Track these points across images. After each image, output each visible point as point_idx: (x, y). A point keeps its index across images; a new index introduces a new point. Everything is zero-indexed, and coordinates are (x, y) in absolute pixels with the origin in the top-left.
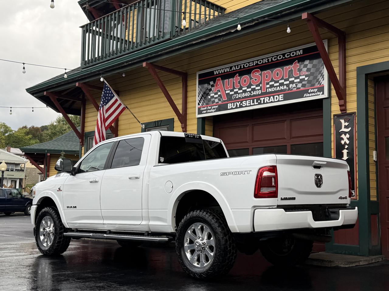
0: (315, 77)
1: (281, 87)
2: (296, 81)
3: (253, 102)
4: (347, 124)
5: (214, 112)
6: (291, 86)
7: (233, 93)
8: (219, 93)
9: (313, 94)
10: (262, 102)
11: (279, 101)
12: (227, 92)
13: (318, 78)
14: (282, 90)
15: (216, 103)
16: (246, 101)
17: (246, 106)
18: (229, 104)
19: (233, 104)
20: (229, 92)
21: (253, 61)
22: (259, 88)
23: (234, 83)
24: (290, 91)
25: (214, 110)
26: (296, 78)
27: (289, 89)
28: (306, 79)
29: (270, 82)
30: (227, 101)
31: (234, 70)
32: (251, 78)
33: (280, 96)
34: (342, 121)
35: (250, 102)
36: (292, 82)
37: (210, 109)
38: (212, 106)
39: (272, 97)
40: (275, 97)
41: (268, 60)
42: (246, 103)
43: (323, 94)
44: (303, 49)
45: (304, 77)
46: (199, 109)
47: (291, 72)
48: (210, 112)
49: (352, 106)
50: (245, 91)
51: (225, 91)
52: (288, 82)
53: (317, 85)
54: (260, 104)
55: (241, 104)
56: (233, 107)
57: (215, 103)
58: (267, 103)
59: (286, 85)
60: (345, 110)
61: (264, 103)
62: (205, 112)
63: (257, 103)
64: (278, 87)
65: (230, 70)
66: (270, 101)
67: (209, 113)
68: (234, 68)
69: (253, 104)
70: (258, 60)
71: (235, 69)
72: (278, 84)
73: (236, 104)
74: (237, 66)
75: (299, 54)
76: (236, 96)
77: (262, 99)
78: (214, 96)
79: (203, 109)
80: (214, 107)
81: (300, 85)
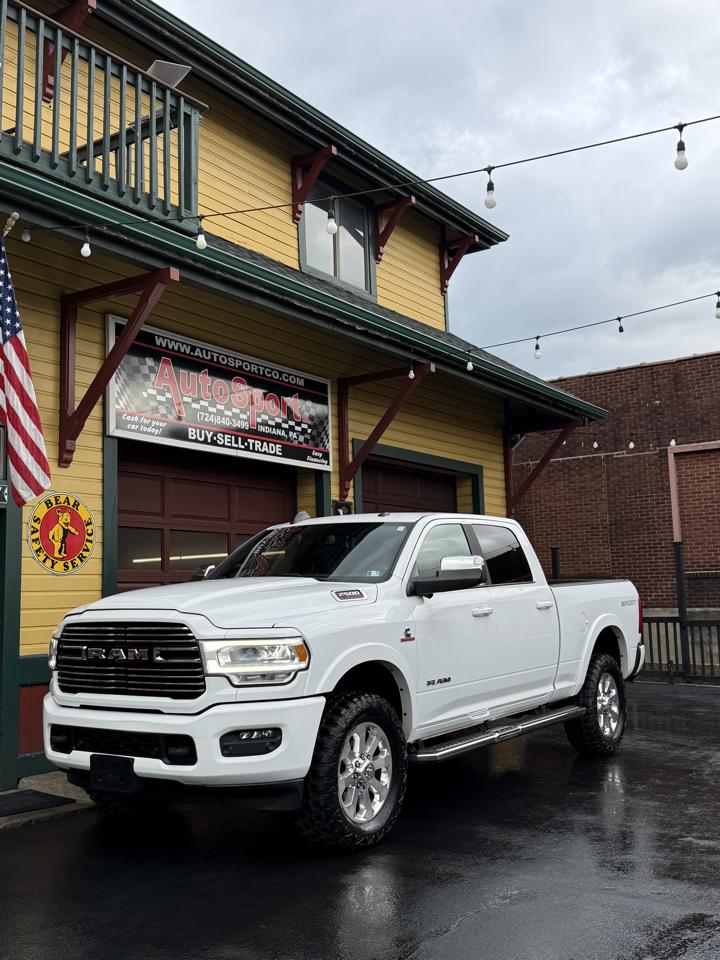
0: (319, 434)
1: (278, 430)
2: (296, 428)
5: (158, 435)
6: (291, 434)
7: (198, 406)
9: (317, 460)
10: (251, 448)
11: (275, 455)
12: (185, 399)
13: (322, 436)
14: (279, 437)
15: (163, 415)
16: (224, 434)
17: (223, 446)
18: (190, 430)
19: (198, 431)
20: (189, 400)
21: (235, 359)
22: (246, 417)
23: (199, 384)
24: (289, 443)
25: (157, 431)
26: (297, 424)
27: (289, 438)
28: (309, 431)
29: (262, 413)
30: (186, 419)
31: (198, 357)
32: (231, 391)
33: (277, 446)
35: (231, 439)
36: (293, 429)
37: (148, 426)
38: (152, 419)
40: (271, 445)
41: (259, 370)
42: (224, 438)
43: (328, 464)
44: (305, 379)
45: (306, 427)
46: (119, 414)
47: (289, 410)
48: (146, 433)
51: (182, 395)
52: (287, 426)
53: (321, 448)
54: (247, 449)
55: (215, 438)
56: (199, 439)
57: (159, 415)
58: (258, 452)
59: (285, 429)
60: (345, 497)
61: (254, 451)
62: (133, 427)
63: (243, 447)
64: (274, 429)
65: (192, 354)
66: (263, 451)
67: (143, 432)
68: (197, 353)
69: (237, 446)
70: (243, 361)
71: (201, 356)
72: (273, 423)
73: (205, 434)
74: (204, 352)
75: (300, 384)
76: (205, 417)
78: (155, 396)
79: (129, 418)
80: (158, 424)
81: (302, 439)
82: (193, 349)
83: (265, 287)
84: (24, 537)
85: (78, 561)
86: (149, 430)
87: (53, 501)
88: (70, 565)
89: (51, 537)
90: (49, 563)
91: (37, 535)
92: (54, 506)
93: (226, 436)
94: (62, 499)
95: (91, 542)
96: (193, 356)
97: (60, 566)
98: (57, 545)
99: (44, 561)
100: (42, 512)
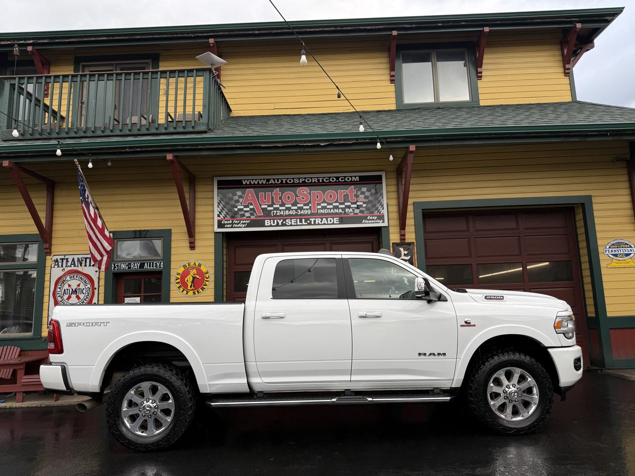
0: (374, 206)
1: (335, 210)
2: (352, 206)
3: (301, 221)
4: (406, 252)
6: (347, 210)
7: (272, 208)
8: (251, 207)
9: (373, 221)
10: (313, 223)
11: (333, 224)
12: (263, 207)
13: (377, 206)
14: (336, 214)
15: (247, 217)
16: (291, 219)
17: (291, 225)
18: (266, 221)
19: (272, 221)
20: (266, 206)
21: (299, 178)
22: (308, 207)
23: (273, 198)
24: (345, 216)
25: (244, 226)
26: (353, 203)
27: (345, 213)
28: (364, 205)
29: (322, 203)
30: (263, 216)
32: (297, 196)
33: (335, 219)
34: (402, 249)
35: (297, 221)
36: (349, 207)
37: (237, 224)
38: (240, 220)
39: (324, 219)
40: (329, 219)
41: (318, 180)
42: (291, 221)
43: (383, 222)
44: (359, 176)
45: (361, 203)
46: (219, 222)
47: (346, 197)
48: (237, 227)
49: (411, 237)
50: (289, 209)
51: (261, 205)
52: (343, 206)
53: (376, 214)
54: (310, 224)
55: (284, 222)
56: (272, 224)
57: (245, 217)
58: (319, 224)
59: (341, 208)
60: (405, 239)
61: (315, 224)
62: (229, 226)
63: (306, 223)
64: (332, 210)
65: (267, 183)
66: (323, 223)
67: (235, 227)
68: (272, 182)
69: (301, 224)
70: (305, 178)
71: (274, 183)
72: (332, 207)
73: (277, 221)
74: (276, 180)
75: (355, 180)
76: (277, 213)
77: (312, 220)
78: (243, 209)
79: (226, 222)
80: (244, 222)
81: (357, 211)
84: (172, 282)
85: (201, 290)
86: (238, 226)
87: (187, 265)
88: (196, 292)
89: (186, 281)
90: (185, 292)
91: (179, 280)
92: (188, 267)
93: (293, 220)
94: (192, 264)
95: (208, 281)
96: (268, 184)
97: (191, 293)
98: (189, 284)
99: (183, 291)
100: (181, 270)
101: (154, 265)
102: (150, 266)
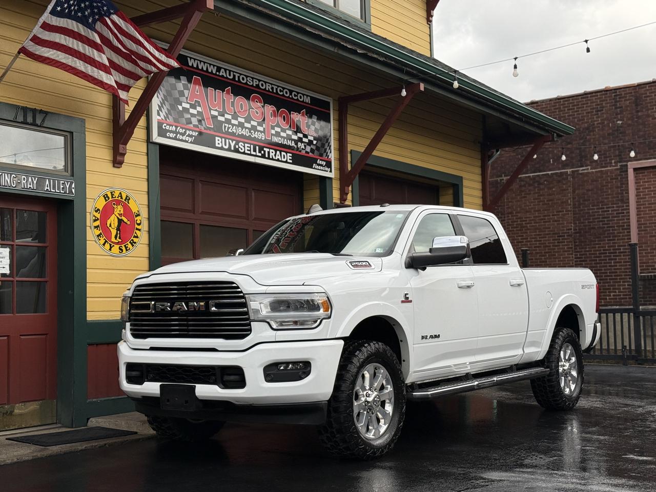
0: (323, 145)
1: (288, 141)
2: (304, 140)
5: (191, 143)
6: (299, 144)
7: (223, 119)
9: (321, 168)
10: (266, 156)
11: (286, 162)
12: (212, 112)
13: (325, 147)
14: (289, 147)
15: (195, 126)
16: (244, 143)
17: (244, 153)
18: (217, 139)
19: (223, 140)
20: (216, 113)
21: (253, 78)
22: (262, 129)
23: (224, 100)
24: (298, 153)
25: (190, 140)
26: (304, 136)
27: (298, 148)
28: (315, 142)
29: (276, 126)
30: (213, 129)
31: (223, 76)
32: (250, 107)
33: (288, 155)
35: (250, 147)
36: (301, 140)
37: (183, 134)
38: (186, 129)
40: (283, 153)
41: (272, 88)
42: (244, 147)
43: (331, 171)
44: (311, 97)
45: (312, 138)
46: (160, 124)
47: (298, 124)
48: (182, 140)
51: (210, 109)
52: (296, 138)
53: (325, 157)
54: (263, 156)
55: (237, 146)
56: (224, 147)
57: (192, 126)
58: (272, 159)
59: (294, 140)
60: (345, 200)
61: (269, 158)
62: (172, 135)
63: (260, 155)
64: (286, 140)
65: (217, 73)
66: (276, 158)
67: (179, 140)
68: (222, 73)
69: (255, 153)
70: (259, 81)
71: (225, 76)
72: (285, 135)
73: (229, 142)
74: (228, 72)
75: (307, 101)
76: (229, 128)
78: (189, 109)
79: (168, 128)
80: (191, 133)
81: (308, 149)
82: (219, 69)
83: (283, 15)
84: (88, 224)
85: (130, 246)
86: (184, 138)
87: (110, 195)
88: (124, 248)
89: (108, 225)
90: (107, 246)
91: (98, 223)
92: (111, 199)
93: (246, 145)
94: (116, 194)
95: (139, 230)
96: (219, 76)
97: (116, 248)
98: (114, 232)
99: (104, 244)
100: (101, 204)
101: (62, 187)
102: (54, 188)
